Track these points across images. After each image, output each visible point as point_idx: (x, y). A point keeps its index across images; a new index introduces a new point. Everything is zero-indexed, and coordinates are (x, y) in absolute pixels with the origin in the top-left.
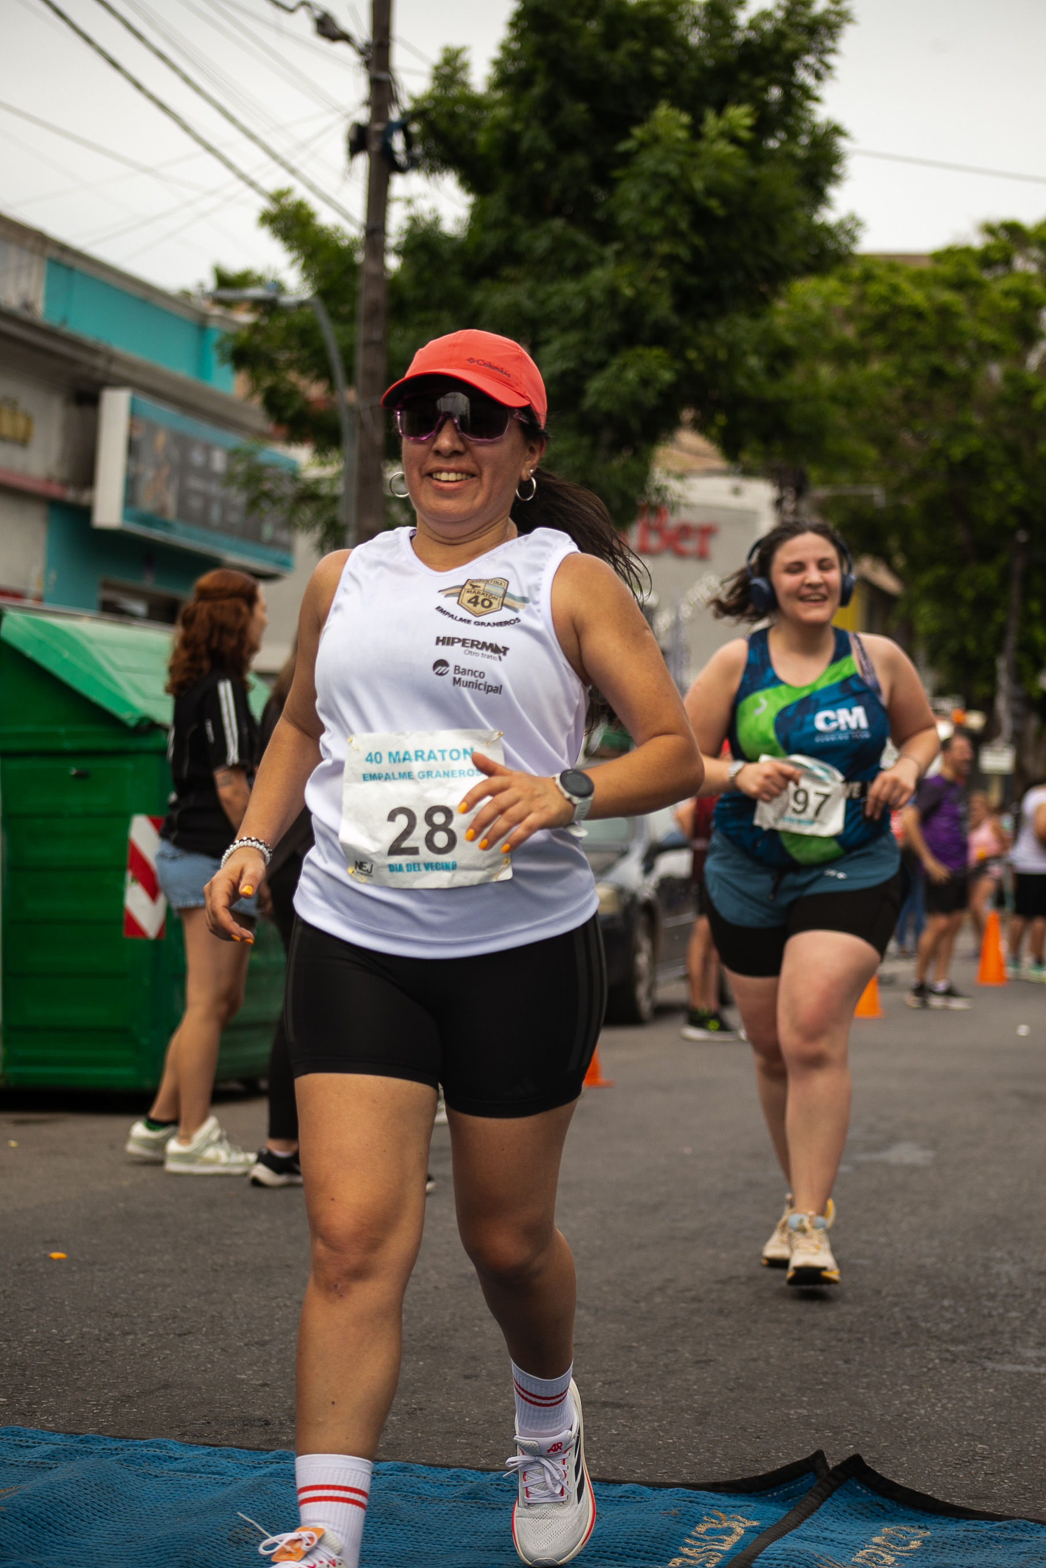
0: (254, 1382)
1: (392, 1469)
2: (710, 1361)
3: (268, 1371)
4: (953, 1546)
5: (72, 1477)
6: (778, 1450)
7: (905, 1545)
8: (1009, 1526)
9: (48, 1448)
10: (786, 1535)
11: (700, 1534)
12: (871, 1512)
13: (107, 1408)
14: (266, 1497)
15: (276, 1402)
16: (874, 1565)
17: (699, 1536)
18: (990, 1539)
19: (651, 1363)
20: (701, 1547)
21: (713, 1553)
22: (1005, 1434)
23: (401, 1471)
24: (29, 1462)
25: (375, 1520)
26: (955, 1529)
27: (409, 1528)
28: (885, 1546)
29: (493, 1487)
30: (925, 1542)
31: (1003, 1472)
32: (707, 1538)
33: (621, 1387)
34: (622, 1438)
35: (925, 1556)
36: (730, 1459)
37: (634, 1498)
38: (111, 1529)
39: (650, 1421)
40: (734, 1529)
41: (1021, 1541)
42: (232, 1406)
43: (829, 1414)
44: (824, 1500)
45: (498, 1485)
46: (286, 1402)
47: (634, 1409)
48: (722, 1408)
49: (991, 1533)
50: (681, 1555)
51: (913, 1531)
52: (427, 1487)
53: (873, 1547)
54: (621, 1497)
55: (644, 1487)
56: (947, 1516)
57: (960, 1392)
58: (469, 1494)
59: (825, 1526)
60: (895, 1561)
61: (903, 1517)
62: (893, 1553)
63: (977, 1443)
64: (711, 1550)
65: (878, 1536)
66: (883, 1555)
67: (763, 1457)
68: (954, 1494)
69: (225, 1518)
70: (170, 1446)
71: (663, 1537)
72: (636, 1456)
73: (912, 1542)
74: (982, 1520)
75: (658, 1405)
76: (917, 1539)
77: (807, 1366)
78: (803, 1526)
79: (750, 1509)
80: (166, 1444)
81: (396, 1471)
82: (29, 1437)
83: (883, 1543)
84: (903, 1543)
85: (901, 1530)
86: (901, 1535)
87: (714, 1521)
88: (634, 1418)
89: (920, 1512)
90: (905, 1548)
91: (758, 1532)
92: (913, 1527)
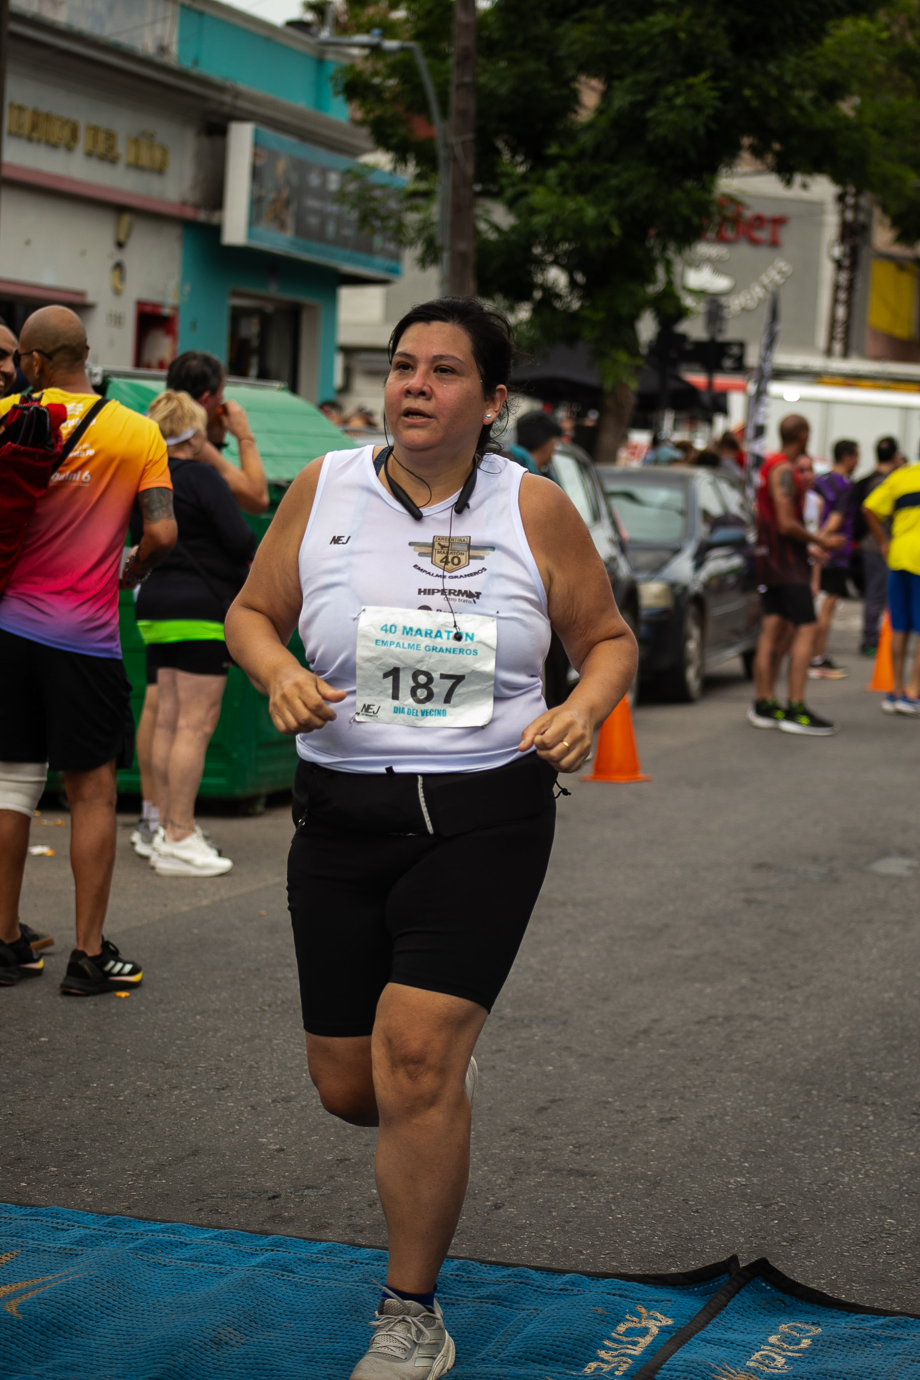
0: (272, 1147)
2: (672, 1119)
3: (287, 1132)
4: (838, 1345)
5: (87, 1277)
6: (711, 1226)
7: (797, 1344)
8: (891, 1324)
9: (78, 1232)
10: (692, 1339)
11: (619, 1334)
12: (773, 1306)
13: (141, 1179)
14: (251, 1293)
15: (287, 1171)
16: (765, 1368)
17: (618, 1337)
18: (872, 1337)
19: (620, 1122)
20: (616, 1350)
21: (624, 1359)
22: (913, 1206)
23: (377, 1260)
24: (60, 1248)
25: (342, 1316)
26: (844, 1325)
28: (778, 1347)
29: (452, 1278)
30: (815, 1340)
31: (903, 1252)
32: (625, 1339)
33: (589, 1151)
34: (578, 1213)
35: (812, 1356)
36: (667, 1237)
37: (572, 1290)
38: (114, 1327)
39: (606, 1192)
40: (649, 1329)
41: (899, 1339)
42: (249, 1175)
43: (764, 1182)
44: (732, 1297)
45: (457, 1275)
46: (295, 1172)
47: (595, 1178)
48: (671, 1175)
49: (874, 1331)
50: (597, 1359)
51: (807, 1327)
53: (769, 1348)
54: (561, 1290)
55: (584, 1277)
56: (840, 1310)
57: (885, 1156)
59: (730, 1326)
60: (785, 1363)
61: (801, 1311)
62: (785, 1353)
63: (887, 1217)
64: (623, 1355)
65: (776, 1334)
66: (776, 1356)
67: (697, 1234)
68: (854, 1278)
69: (212, 1317)
70: (183, 1231)
71: (585, 1340)
72: (585, 1234)
73: (804, 1341)
74: (870, 1314)
75: (616, 1173)
76: (808, 1337)
77: (757, 1124)
78: (710, 1326)
79: (670, 1304)
80: (180, 1229)
81: (373, 1260)
82: (65, 1219)
83: (778, 1343)
84: (795, 1342)
85: (795, 1327)
86: (795, 1333)
87: (635, 1318)
88: (593, 1188)
89: (816, 1306)
90: (796, 1348)
91: (670, 1333)
92: (807, 1323)
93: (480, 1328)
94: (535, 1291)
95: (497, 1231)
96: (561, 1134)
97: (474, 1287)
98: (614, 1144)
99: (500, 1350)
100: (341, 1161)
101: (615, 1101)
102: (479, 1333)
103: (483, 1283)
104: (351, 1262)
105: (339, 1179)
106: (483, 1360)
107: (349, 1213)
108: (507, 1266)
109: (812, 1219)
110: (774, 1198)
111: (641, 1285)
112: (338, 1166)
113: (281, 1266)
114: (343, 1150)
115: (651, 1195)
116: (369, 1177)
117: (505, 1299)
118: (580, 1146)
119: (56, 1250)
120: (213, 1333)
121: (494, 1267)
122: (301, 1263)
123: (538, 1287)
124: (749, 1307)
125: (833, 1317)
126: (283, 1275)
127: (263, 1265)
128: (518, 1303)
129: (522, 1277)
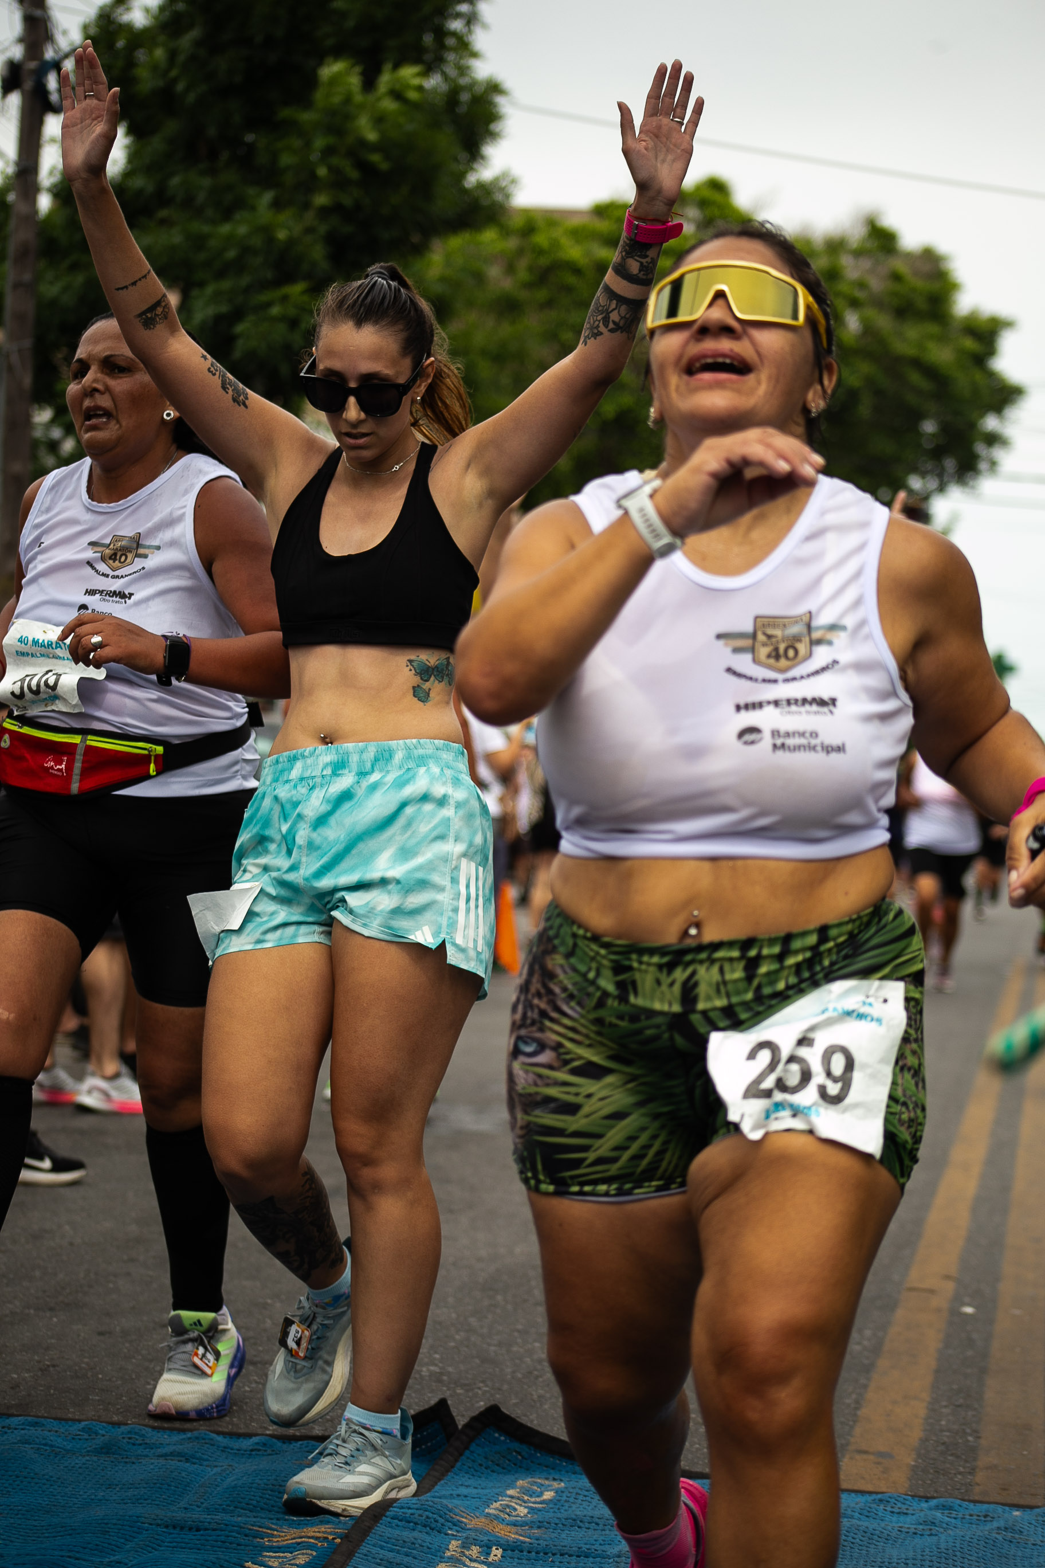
1: (23, 1424)
7: (538, 1496)
16: (507, 1516)
27: (44, 1481)
28: (518, 1498)
29: (125, 1441)
30: (558, 1493)
35: (557, 1507)
37: (265, 1451)
44: (461, 1455)
45: (130, 1438)
51: (547, 1482)
52: (59, 1440)
53: (507, 1499)
58: (102, 1448)
59: (460, 1483)
60: (528, 1513)
61: (537, 1470)
62: (526, 1505)
65: (513, 1488)
66: (517, 1506)
73: (546, 1493)
76: (551, 1490)
81: (28, 1425)
83: (517, 1496)
84: (536, 1495)
85: (535, 1482)
86: (534, 1487)
90: (538, 1499)
92: (547, 1479)
93: (172, 1480)
94: (223, 1451)
97: (152, 1448)
99: (202, 1500)
102: (173, 1484)
103: (161, 1444)
106: (186, 1509)
121: (168, 1432)
123: (225, 1448)
124: (478, 1464)
125: (575, 1474)
128: (207, 1460)
129: (204, 1439)
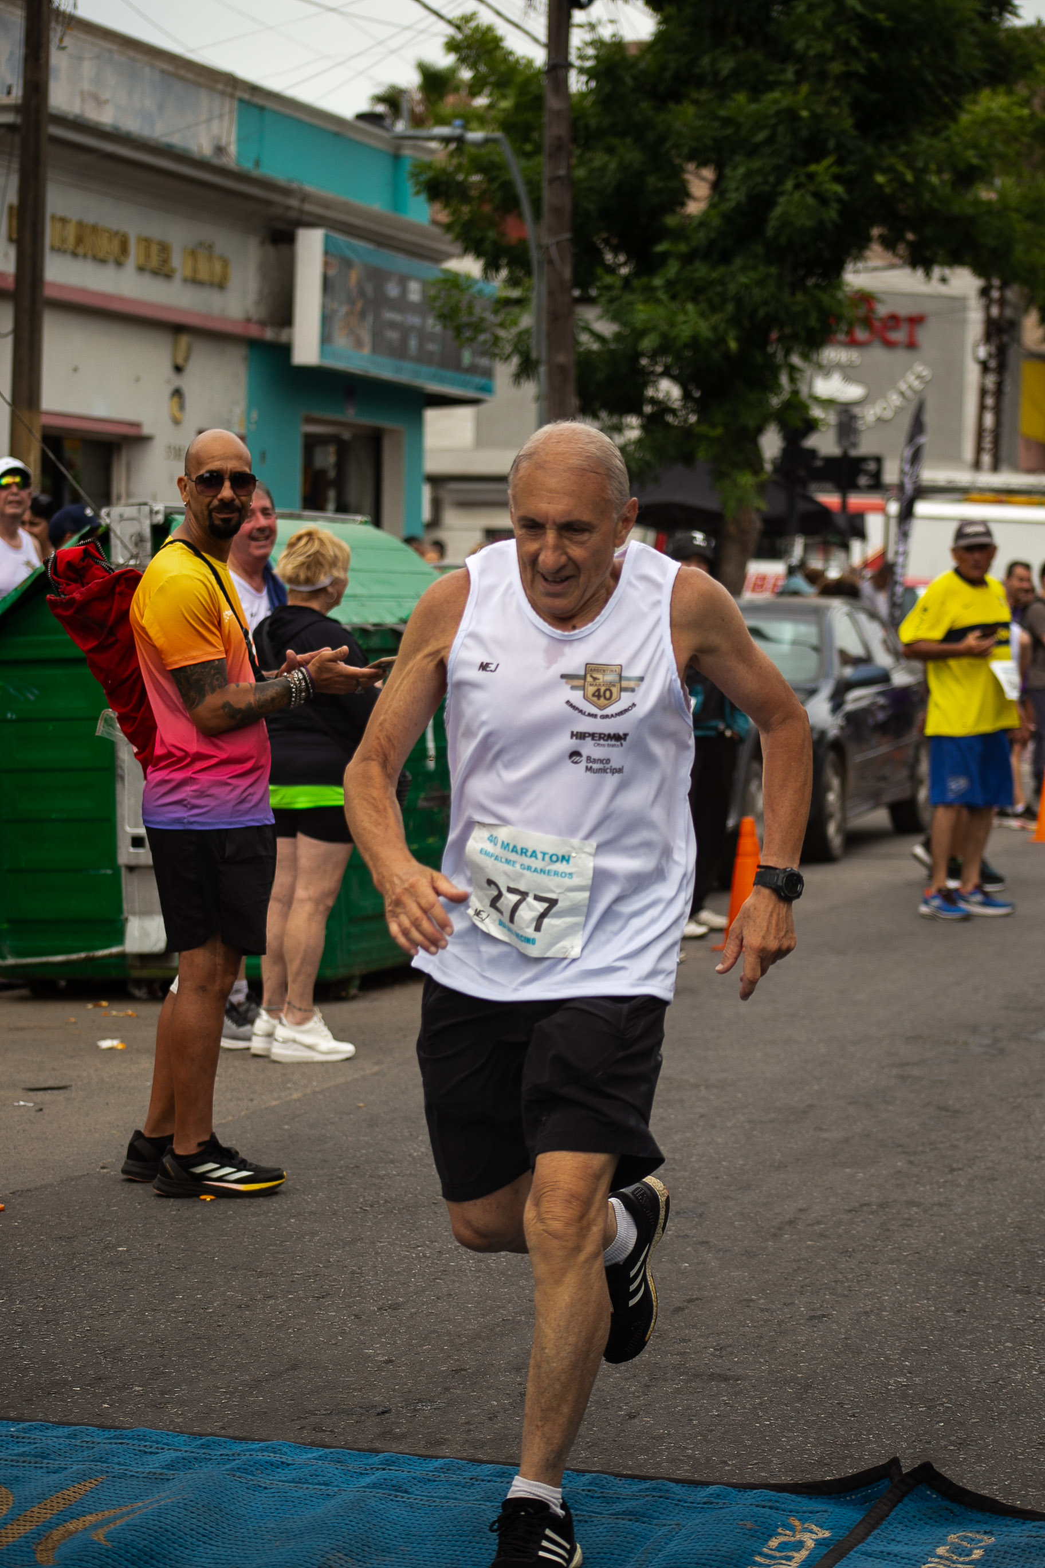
0: (380, 1358)
2: (824, 1316)
3: (395, 1342)
4: (1014, 1555)
5: (181, 1501)
6: (869, 1431)
7: (968, 1555)
9: (168, 1456)
10: (852, 1553)
11: (771, 1550)
12: (941, 1516)
13: (235, 1397)
14: (362, 1516)
15: (397, 1384)
17: (770, 1552)
19: (766, 1321)
23: (500, 1476)
24: (149, 1473)
25: (463, 1538)
26: (1019, 1533)
28: (947, 1559)
29: (584, 1493)
30: (988, 1550)
32: (778, 1554)
33: (732, 1353)
34: (721, 1421)
36: (821, 1445)
37: (717, 1503)
38: (213, 1556)
39: (752, 1397)
40: (805, 1542)
42: (355, 1389)
43: (927, 1382)
44: (895, 1506)
45: (589, 1491)
46: (406, 1384)
47: (739, 1382)
48: (824, 1377)
51: (979, 1537)
53: (937, 1560)
54: (705, 1503)
55: (730, 1489)
56: (1014, 1517)
59: (892, 1537)
61: (971, 1520)
62: (954, 1565)
65: (944, 1545)
67: (854, 1440)
68: (1030, 1483)
69: (319, 1543)
70: (285, 1450)
71: (733, 1556)
72: (730, 1443)
73: (975, 1551)
75: (763, 1377)
76: (980, 1548)
77: (917, 1319)
78: (870, 1538)
79: (826, 1515)
80: (281, 1447)
81: (495, 1476)
82: (153, 1442)
83: (946, 1555)
84: (965, 1553)
85: (966, 1537)
86: (965, 1543)
87: (788, 1532)
88: (737, 1394)
89: (988, 1514)
90: (967, 1559)
91: (827, 1546)
92: (978, 1532)
93: (616, 1547)
94: (676, 1505)
95: (632, 1442)
96: (700, 1336)
97: (608, 1503)
98: (759, 1346)
100: (457, 1371)
101: (759, 1299)
102: (616, 1552)
103: (618, 1498)
104: (471, 1479)
105: (455, 1391)
107: (467, 1427)
108: (644, 1478)
109: (981, 1420)
110: (939, 1399)
111: (793, 1496)
112: (453, 1377)
113: (393, 1486)
114: (458, 1360)
115: (802, 1399)
116: (489, 1388)
117: (644, 1515)
118: (721, 1348)
119: (145, 1475)
120: (322, 1559)
121: (630, 1481)
122: (416, 1482)
123: (679, 1501)
124: (914, 1517)
125: (1007, 1526)
126: (396, 1496)
127: (374, 1485)
128: (657, 1518)
129: (660, 1490)
